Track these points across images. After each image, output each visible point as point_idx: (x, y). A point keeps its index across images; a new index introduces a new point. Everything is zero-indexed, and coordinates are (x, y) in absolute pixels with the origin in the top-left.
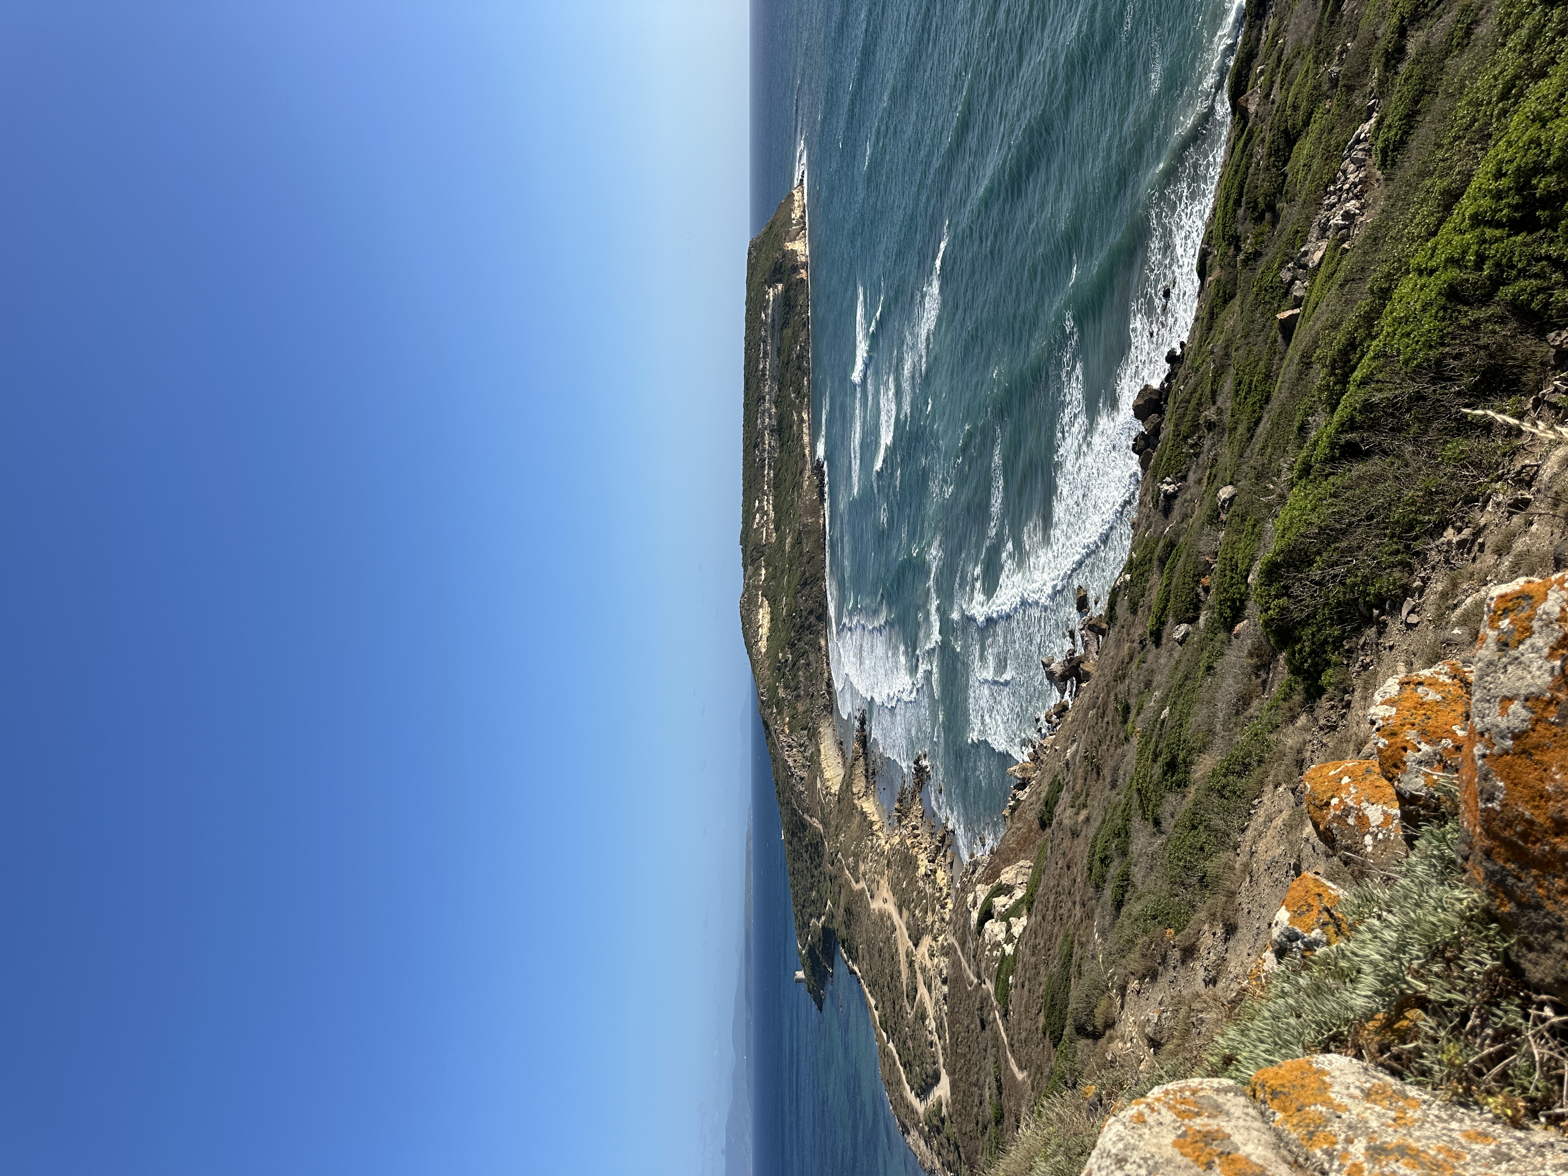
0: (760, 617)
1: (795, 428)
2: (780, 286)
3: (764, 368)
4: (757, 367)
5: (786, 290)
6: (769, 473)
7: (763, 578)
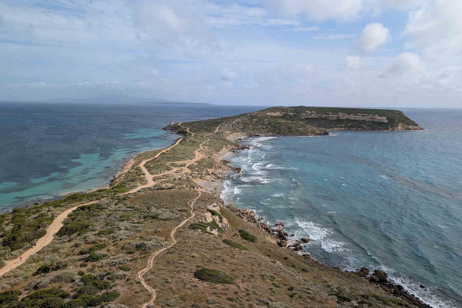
0: (278, 113)
1: (339, 125)
2: (387, 121)
3: (359, 115)
4: (359, 113)
5: (385, 123)
6: (324, 116)
7: (290, 114)
